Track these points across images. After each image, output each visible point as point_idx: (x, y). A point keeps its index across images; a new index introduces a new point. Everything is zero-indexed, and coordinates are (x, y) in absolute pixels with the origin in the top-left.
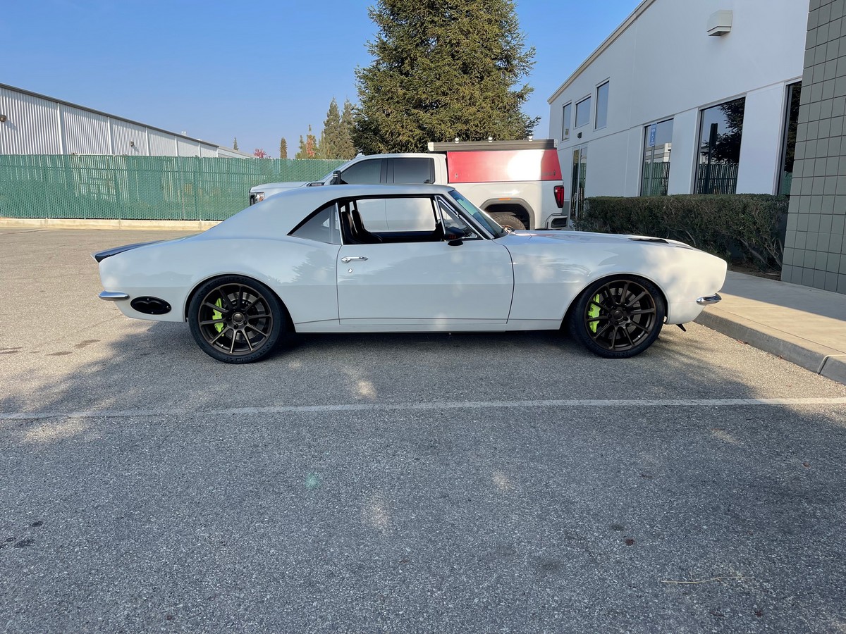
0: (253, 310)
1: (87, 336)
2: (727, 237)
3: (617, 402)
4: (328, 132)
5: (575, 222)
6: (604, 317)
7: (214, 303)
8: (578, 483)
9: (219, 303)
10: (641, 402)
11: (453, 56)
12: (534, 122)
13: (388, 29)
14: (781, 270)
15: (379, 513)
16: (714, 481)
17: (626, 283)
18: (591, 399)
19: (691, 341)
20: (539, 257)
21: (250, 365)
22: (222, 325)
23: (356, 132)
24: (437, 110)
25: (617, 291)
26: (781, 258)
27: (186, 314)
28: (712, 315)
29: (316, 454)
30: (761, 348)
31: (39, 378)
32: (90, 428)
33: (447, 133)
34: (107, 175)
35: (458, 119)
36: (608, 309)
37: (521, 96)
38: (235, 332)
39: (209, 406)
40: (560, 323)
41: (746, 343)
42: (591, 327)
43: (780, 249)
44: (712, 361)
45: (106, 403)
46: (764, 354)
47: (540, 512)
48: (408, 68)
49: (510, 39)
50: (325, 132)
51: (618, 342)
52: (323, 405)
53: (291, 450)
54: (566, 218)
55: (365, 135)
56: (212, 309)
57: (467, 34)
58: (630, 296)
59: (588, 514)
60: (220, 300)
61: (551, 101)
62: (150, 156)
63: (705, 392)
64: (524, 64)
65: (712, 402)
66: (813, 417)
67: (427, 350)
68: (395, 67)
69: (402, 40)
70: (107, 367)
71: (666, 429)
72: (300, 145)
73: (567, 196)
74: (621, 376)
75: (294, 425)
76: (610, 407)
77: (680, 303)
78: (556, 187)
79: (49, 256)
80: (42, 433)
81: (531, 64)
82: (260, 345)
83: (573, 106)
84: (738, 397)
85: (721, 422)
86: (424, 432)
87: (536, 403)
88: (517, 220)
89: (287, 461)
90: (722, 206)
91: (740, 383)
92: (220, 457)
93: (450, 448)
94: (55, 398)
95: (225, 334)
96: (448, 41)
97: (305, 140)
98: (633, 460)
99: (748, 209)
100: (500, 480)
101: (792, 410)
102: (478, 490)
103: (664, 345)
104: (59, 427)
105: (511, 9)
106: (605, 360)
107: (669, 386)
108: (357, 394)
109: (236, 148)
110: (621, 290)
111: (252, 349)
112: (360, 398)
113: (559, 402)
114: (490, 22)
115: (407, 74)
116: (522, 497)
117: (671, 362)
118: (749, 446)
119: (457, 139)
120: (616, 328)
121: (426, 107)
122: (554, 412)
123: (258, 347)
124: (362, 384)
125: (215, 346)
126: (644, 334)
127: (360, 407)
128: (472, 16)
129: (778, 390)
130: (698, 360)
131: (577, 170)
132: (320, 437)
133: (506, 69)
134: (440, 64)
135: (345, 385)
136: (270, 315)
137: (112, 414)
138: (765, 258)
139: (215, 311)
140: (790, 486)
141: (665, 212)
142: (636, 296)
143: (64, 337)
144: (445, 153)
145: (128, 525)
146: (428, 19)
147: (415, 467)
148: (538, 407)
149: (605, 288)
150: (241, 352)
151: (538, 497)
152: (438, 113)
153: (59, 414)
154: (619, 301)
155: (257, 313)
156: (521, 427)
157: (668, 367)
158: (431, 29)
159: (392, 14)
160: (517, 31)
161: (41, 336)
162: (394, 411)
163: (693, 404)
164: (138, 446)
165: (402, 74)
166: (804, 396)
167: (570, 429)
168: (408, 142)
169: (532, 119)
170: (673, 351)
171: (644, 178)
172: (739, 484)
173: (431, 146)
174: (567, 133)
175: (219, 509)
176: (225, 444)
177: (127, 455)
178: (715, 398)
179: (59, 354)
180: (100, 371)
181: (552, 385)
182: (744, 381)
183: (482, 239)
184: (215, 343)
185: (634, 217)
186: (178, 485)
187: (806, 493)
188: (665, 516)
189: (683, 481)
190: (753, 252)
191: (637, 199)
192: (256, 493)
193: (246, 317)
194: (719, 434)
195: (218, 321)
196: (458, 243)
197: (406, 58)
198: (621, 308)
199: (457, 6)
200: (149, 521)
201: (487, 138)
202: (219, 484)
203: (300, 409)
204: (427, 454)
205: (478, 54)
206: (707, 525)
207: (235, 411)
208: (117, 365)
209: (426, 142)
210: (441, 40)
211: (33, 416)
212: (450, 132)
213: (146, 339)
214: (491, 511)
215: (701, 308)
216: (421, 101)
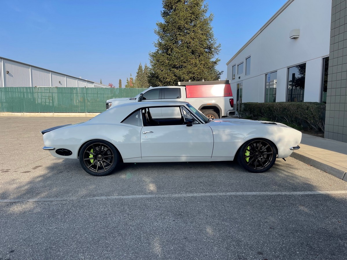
0: (106, 154)
1: (37, 164)
2: (301, 120)
3: (258, 193)
4: (138, 76)
5: (238, 112)
6: (251, 156)
7: (90, 151)
8: (243, 232)
9: (92, 151)
10: (268, 193)
11: (188, 48)
12: (221, 73)
13: (162, 37)
14: (324, 133)
15: (157, 246)
16: (301, 231)
17: (260, 141)
18: (247, 192)
19: (288, 165)
20: (224, 131)
21: (105, 177)
22: (93, 160)
23: (149, 78)
24: (182, 68)
25: (257, 145)
26: (324, 128)
27: (78, 155)
28: (296, 153)
29: (131, 218)
30: (318, 168)
31: (16, 183)
32: (36, 207)
33: (186, 78)
34: (49, 95)
35: (190, 72)
36: (253, 152)
37: (215, 63)
38: (98, 163)
39: (86, 196)
40: (234, 157)
41: (311, 166)
42: (246, 160)
43: (323, 125)
44: (297, 174)
45: (43, 195)
46: (319, 171)
47: (227, 246)
48: (170, 52)
49: (210, 41)
50: (137, 77)
51: (258, 166)
52: (134, 195)
53: (121, 216)
54: (234, 112)
55: (153, 79)
56: (89, 153)
57: (193, 39)
58: (262, 146)
59: (248, 246)
60: (92, 149)
61: (228, 64)
62: (67, 88)
63: (295, 189)
64: (216, 50)
65: (298, 193)
66: (341, 199)
67: (178, 169)
68: (165, 52)
69: (167, 42)
70: (45, 178)
71: (279, 206)
72: (127, 81)
73: (235, 102)
74: (259, 181)
75: (122, 204)
76: (255, 195)
77: (283, 149)
78: (230, 99)
79: (24, 128)
80: (17, 209)
81: (219, 50)
82: (108, 168)
83: (236, 66)
84: (309, 191)
85: (303, 202)
86: (177, 208)
87: (224, 194)
88: (215, 112)
89: (119, 221)
90: (299, 107)
91: (310, 184)
92: (90, 220)
93: (188, 215)
94: (23, 192)
95: (94, 164)
96: (186, 42)
97: (129, 80)
98: (266, 220)
99: (309, 108)
100: (209, 230)
101: (332, 197)
102: (200, 235)
103: (277, 166)
104: (24, 206)
105: (211, 29)
106: (252, 174)
107: (280, 185)
108: (148, 190)
109: (101, 83)
110: (258, 144)
111: (105, 170)
112: (150, 191)
113: (234, 193)
114: (202, 34)
115: (169, 55)
116: (219, 239)
117: (280, 174)
118: (315, 213)
119: (190, 81)
120: (257, 160)
121: (177, 68)
122: (232, 198)
123: (108, 169)
124: (151, 185)
125: (90, 169)
126: (268, 163)
127: (150, 196)
128: (195, 32)
129: (326, 187)
130: (292, 173)
131: (239, 91)
132: (133, 210)
133: (209, 52)
134: (183, 51)
135: (144, 186)
136: (113, 156)
137: (46, 200)
138: (317, 128)
139: (90, 154)
140: (333, 232)
141: (275, 109)
142: (265, 147)
143: (28, 165)
144: (185, 86)
145: (50, 252)
146: (178, 33)
147: (173, 224)
148: (225, 196)
149: (252, 144)
150: (101, 171)
151: (226, 239)
152: (182, 70)
153: (24, 200)
154: (258, 149)
155: (108, 155)
156: (218, 205)
157: (279, 177)
158: (179, 38)
159: (164, 31)
160: (213, 38)
161: (18, 164)
162: (164, 198)
163: (291, 194)
164: (56, 215)
165: (167, 55)
166: (337, 190)
167: (239, 206)
168: (170, 81)
169: (220, 72)
170: (281, 169)
171: (266, 94)
172: (312, 232)
173: (179, 83)
174: (234, 76)
175: (89, 245)
176: (93, 213)
177: (51, 219)
178: (299, 191)
179: (25, 172)
180: (42, 180)
181: (231, 185)
182: (311, 183)
183: (200, 124)
184: (90, 167)
185: (263, 111)
186: (72, 233)
187: (340, 235)
188: (280, 247)
189: (288, 230)
190: (312, 125)
191: (263, 103)
192: (105, 237)
193: (103, 157)
194: (302, 208)
195: (92, 158)
196: (191, 125)
197: (169, 49)
198: (258, 152)
199: (189, 28)
200: (59, 251)
201: (202, 80)
202: (90, 233)
203: (125, 197)
204: (178, 218)
205: (198, 47)
206: (299, 252)
207: (97, 198)
208: (49, 177)
209: (177, 82)
210: (183, 41)
211: (13, 201)
212: (187, 77)
213: (62, 165)
214: (206, 245)
215: (292, 151)
216: (175, 65)
